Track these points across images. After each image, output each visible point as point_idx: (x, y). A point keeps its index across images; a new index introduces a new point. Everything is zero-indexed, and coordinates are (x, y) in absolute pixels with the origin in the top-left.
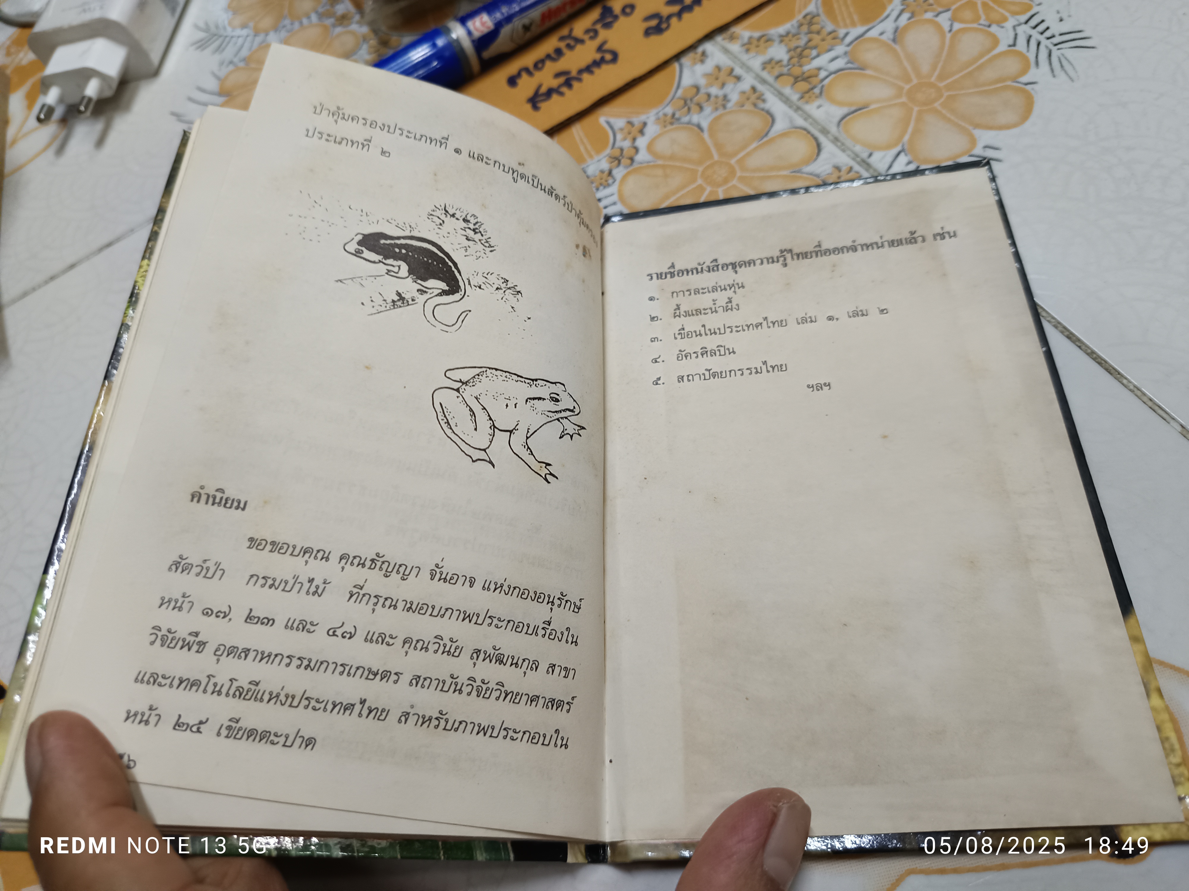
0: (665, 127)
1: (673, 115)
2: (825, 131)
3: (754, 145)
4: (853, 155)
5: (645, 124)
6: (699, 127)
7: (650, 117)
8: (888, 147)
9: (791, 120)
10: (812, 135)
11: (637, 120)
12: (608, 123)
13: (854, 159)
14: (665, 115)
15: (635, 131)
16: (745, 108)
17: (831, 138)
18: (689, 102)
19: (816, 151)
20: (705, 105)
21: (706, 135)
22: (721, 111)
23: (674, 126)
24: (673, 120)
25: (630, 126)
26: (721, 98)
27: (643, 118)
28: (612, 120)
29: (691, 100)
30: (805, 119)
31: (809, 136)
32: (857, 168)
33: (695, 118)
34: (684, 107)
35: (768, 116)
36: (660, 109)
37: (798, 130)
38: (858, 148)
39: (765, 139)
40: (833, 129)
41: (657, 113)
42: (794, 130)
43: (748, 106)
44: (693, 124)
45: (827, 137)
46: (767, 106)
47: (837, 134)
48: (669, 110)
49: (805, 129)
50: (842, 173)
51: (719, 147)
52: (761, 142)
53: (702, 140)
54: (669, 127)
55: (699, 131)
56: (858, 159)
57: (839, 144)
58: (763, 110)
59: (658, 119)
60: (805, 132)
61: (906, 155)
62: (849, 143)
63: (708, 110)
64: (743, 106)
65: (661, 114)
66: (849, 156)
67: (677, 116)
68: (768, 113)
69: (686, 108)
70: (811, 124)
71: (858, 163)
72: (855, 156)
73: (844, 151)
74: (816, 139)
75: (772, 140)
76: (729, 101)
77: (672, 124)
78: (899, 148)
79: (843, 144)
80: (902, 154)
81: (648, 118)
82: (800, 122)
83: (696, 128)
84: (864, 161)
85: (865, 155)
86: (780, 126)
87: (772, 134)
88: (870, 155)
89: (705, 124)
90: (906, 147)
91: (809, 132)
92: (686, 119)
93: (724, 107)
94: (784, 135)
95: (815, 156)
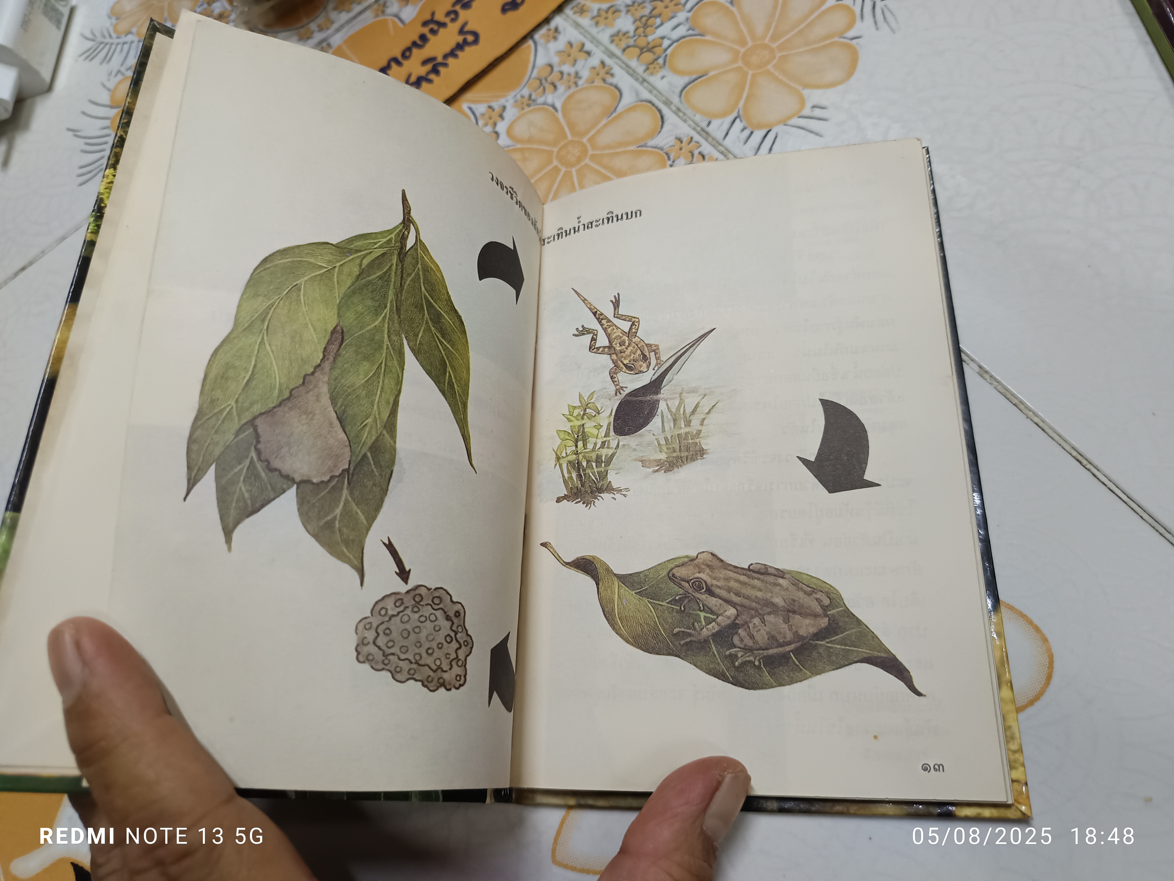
0: (523, 109)
1: (530, 96)
2: (668, 103)
3: (604, 122)
4: (693, 125)
5: (504, 108)
6: (554, 107)
7: (509, 100)
8: (724, 115)
9: (637, 94)
10: (657, 108)
11: (496, 105)
12: (470, 109)
13: (694, 129)
14: (522, 97)
15: (495, 115)
16: (595, 84)
17: (674, 108)
18: (544, 81)
19: (660, 123)
20: (558, 84)
21: (560, 115)
22: (573, 89)
23: (532, 108)
24: (530, 102)
25: (490, 110)
26: (573, 75)
27: (502, 101)
28: (473, 106)
29: (546, 79)
30: (650, 92)
31: (654, 108)
32: (697, 137)
33: (550, 98)
34: (539, 88)
35: (617, 91)
36: (518, 91)
37: (644, 103)
38: (698, 118)
39: (614, 115)
40: (676, 100)
41: (515, 96)
42: (640, 103)
43: (598, 82)
44: (548, 105)
45: (670, 108)
46: (614, 81)
47: (679, 105)
48: (526, 92)
49: (650, 102)
50: (683, 144)
51: (572, 126)
52: (610, 119)
53: (557, 120)
54: (527, 109)
55: (553, 111)
56: (699, 129)
57: (681, 114)
58: (611, 84)
59: (516, 101)
60: (650, 105)
61: (741, 121)
62: (689, 112)
63: (561, 88)
64: (593, 82)
65: (519, 96)
66: (690, 126)
67: (533, 97)
68: (616, 87)
69: (542, 88)
70: (655, 96)
71: (699, 133)
72: (696, 126)
73: (685, 121)
74: (660, 111)
75: (620, 115)
76: (580, 78)
77: (529, 105)
78: (735, 114)
79: (685, 114)
80: (738, 120)
81: (507, 101)
82: (646, 95)
83: (551, 109)
84: (703, 130)
85: (704, 124)
86: (628, 99)
87: (620, 109)
88: (709, 123)
89: (558, 105)
90: (741, 113)
91: (653, 105)
92: (541, 100)
93: (576, 84)
94: (631, 109)
95: (659, 129)
